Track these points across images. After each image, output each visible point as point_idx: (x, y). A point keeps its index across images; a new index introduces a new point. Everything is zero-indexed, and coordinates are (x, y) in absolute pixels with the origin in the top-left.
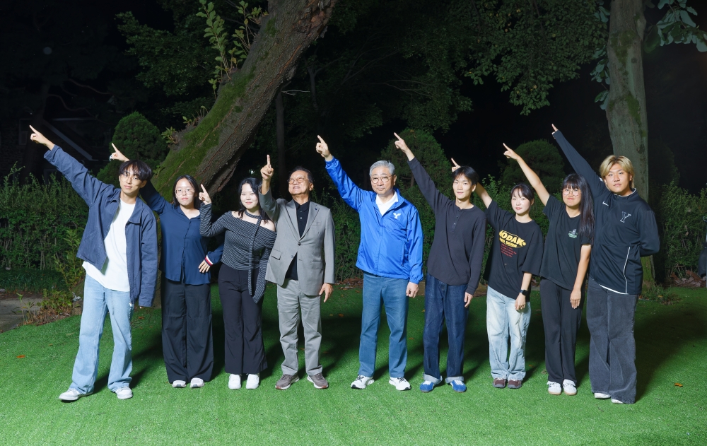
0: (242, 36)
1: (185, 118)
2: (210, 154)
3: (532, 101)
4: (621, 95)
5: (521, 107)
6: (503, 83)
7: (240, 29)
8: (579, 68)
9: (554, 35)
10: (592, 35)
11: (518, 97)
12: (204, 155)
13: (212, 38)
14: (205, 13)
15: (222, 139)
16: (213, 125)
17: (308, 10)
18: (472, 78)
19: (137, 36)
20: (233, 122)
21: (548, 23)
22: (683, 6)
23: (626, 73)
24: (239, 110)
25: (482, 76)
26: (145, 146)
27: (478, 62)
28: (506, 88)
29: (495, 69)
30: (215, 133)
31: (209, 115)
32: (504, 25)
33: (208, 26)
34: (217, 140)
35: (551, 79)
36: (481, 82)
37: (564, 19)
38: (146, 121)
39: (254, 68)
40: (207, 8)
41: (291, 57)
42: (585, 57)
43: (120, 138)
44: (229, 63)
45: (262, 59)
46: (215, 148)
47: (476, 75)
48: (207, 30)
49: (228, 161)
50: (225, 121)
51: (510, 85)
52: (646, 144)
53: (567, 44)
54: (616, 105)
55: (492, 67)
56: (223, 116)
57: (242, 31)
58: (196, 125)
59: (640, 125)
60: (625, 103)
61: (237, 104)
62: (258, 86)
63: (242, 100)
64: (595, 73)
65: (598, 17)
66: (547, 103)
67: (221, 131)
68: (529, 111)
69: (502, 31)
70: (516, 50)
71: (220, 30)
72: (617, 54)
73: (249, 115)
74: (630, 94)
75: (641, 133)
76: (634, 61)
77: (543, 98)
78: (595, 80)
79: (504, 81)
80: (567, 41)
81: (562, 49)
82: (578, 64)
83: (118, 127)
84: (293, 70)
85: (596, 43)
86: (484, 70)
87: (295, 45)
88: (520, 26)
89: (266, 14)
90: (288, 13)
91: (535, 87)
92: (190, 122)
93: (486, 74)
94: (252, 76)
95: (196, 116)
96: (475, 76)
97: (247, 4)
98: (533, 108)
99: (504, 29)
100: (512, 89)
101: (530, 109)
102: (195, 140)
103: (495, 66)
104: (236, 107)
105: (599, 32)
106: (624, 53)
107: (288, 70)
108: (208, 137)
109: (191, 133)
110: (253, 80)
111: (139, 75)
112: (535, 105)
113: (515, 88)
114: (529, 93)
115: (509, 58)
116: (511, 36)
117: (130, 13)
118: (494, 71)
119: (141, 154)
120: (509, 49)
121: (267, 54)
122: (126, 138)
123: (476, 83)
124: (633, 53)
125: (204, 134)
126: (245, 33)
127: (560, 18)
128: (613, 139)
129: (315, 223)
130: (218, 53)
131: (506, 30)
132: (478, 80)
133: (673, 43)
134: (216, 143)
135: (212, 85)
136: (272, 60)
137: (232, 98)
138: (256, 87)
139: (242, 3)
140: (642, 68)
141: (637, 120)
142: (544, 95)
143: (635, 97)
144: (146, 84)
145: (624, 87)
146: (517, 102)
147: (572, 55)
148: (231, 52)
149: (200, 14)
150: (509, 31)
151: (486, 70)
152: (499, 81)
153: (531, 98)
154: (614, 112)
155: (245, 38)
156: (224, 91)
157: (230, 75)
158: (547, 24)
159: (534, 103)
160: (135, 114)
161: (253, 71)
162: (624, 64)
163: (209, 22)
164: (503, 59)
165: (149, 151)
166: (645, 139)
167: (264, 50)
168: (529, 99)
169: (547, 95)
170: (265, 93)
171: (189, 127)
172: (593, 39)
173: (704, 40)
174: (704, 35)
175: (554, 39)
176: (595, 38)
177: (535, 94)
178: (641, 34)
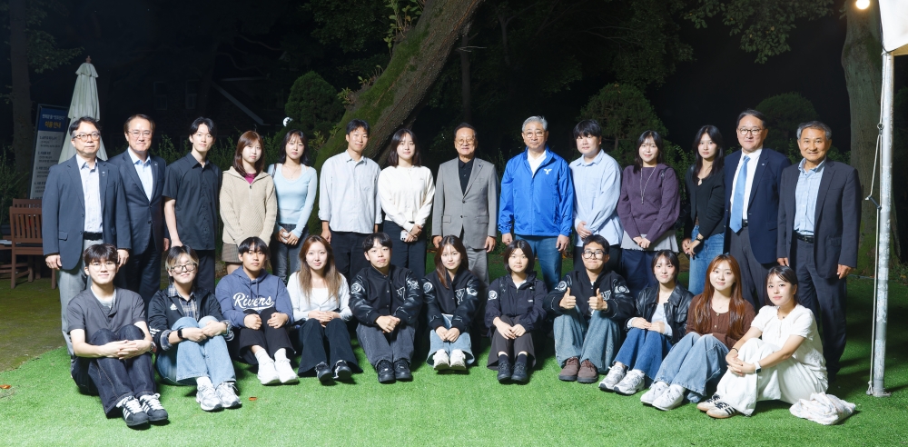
1: (360, 78)
2: (385, 114)
3: (769, 46)
4: (859, 37)
5: (754, 54)
6: (732, 25)
11: (751, 42)
12: (380, 115)
15: (397, 98)
16: (388, 85)
18: (693, 20)
20: (407, 81)
24: (413, 68)
25: (706, 18)
26: (322, 107)
28: (736, 31)
29: (723, 9)
30: (390, 92)
31: (385, 74)
34: (392, 99)
35: (792, 19)
36: (705, 26)
38: (322, 80)
39: (428, 26)
41: (465, 13)
43: (295, 99)
44: (403, 21)
45: (436, 16)
46: (390, 108)
47: (698, 17)
49: (404, 121)
50: (400, 80)
51: (741, 27)
54: (852, 51)
55: (720, 6)
56: (398, 75)
58: (371, 84)
60: (864, 47)
61: (412, 63)
62: (433, 44)
63: (416, 58)
66: (787, 47)
67: (396, 91)
68: (766, 59)
73: (424, 74)
77: (782, 41)
79: (733, 22)
83: (293, 88)
84: (468, 26)
86: (708, 10)
91: (773, 29)
92: (365, 82)
93: (710, 15)
94: (426, 34)
95: (371, 76)
96: (696, 19)
98: (770, 54)
100: (743, 32)
101: (766, 56)
102: (370, 100)
103: (723, 5)
104: (411, 66)
107: (463, 26)
108: (383, 97)
109: (367, 93)
110: (427, 38)
111: (315, 31)
112: (773, 51)
113: (747, 31)
114: (764, 36)
118: (721, 12)
119: (318, 116)
121: (441, 10)
122: (302, 100)
123: (698, 27)
125: (379, 94)
128: (850, 89)
129: (477, 180)
130: (391, 11)
132: (700, 23)
134: (391, 103)
135: (387, 43)
136: (446, 17)
137: (406, 57)
138: (430, 45)
142: (783, 37)
143: (877, 39)
144: (321, 41)
145: (863, 27)
146: (749, 48)
148: (404, 10)
151: (711, 11)
152: (727, 23)
153: (768, 43)
156: (398, 50)
157: (405, 33)
159: (771, 49)
160: (311, 74)
161: (427, 29)
165: (325, 112)
167: (438, 7)
168: (765, 43)
169: (786, 38)
170: (440, 50)
171: (365, 87)
177: (773, 37)
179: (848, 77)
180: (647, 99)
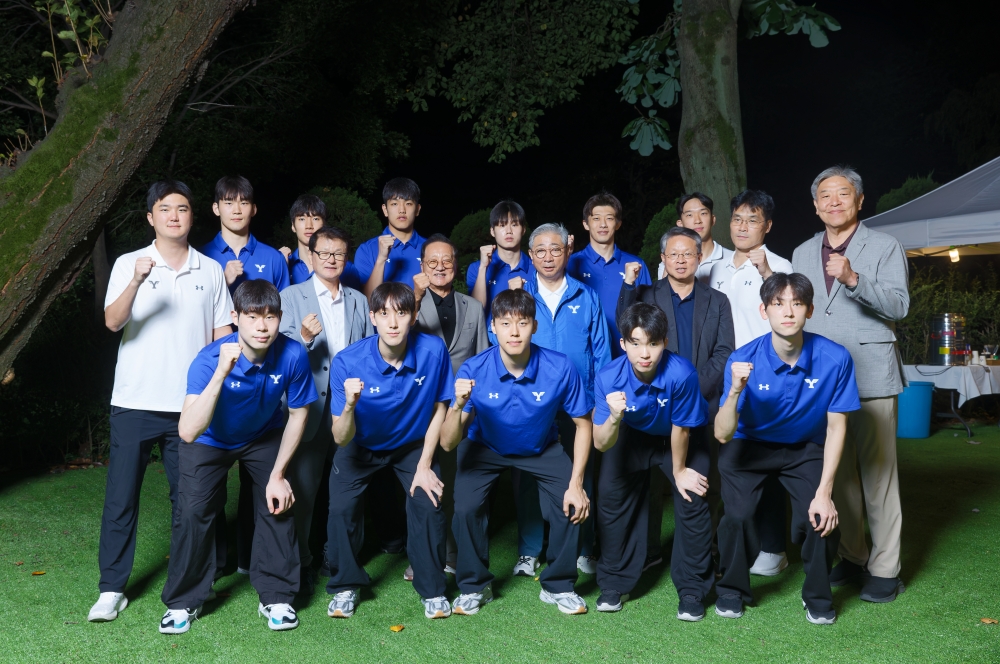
2: (54, 220)
3: (509, 139)
4: (706, 118)
5: (491, 149)
6: (463, 108)
8: (581, 82)
9: (544, 27)
10: (610, 26)
11: (487, 132)
12: (44, 222)
15: (79, 190)
16: (58, 163)
18: (410, 99)
20: (99, 158)
21: (536, 4)
23: (713, 82)
24: (110, 135)
25: (426, 97)
27: (420, 72)
28: (466, 116)
29: (444, 85)
30: (65, 179)
31: (43, 146)
32: (455, 10)
34: (69, 192)
35: (542, 101)
36: (425, 108)
39: (135, 58)
41: (204, 39)
42: (592, 64)
44: (84, 45)
45: (151, 40)
46: (67, 209)
47: (416, 95)
49: (90, 235)
50: (85, 157)
51: (473, 111)
53: (564, 42)
54: (698, 136)
55: (441, 80)
56: (79, 147)
58: (14, 163)
59: (736, 166)
60: (714, 132)
61: (107, 125)
62: (147, 92)
63: (116, 116)
64: (624, 89)
66: (536, 141)
67: (77, 176)
68: (503, 156)
69: (453, 19)
70: (479, 53)
72: (698, 51)
73: (130, 147)
74: (720, 117)
75: (738, 179)
76: (725, 61)
77: (529, 133)
79: (464, 104)
80: (565, 37)
81: (555, 51)
82: (580, 77)
84: (206, 65)
85: (617, 39)
86: (429, 86)
87: (212, 15)
88: (485, 10)
91: (514, 115)
93: (432, 92)
94: (132, 72)
95: (13, 150)
96: (415, 97)
98: (510, 149)
99: (456, 16)
100: (476, 118)
101: (505, 152)
102: (22, 194)
103: (444, 79)
104: (105, 131)
105: (621, 21)
106: (710, 49)
107: (200, 64)
108: (51, 187)
110: (135, 80)
112: (513, 145)
113: (482, 117)
114: (504, 125)
115: (466, 65)
116: (472, 27)
118: (441, 89)
120: (466, 51)
121: (160, 30)
123: (416, 109)
124: (724, 47)
125: (41, 182)
130: (61, 23)
131: (460, 18)
132: (420, 103)
133: (766, 34)
134: (68, 199)
135: (35, 89)
136: (171, 43)
137: (95, 113)
138: (143, 92)
140: (736, 74)
141: (732, 158)
142: (530, 128)
143: (728, 121)
145: (711, 106)
146: (485, 142)
147: (570, 62)
148: (89, 23)
150: (464, 19)
151: (433, 86)
152: (457, 104)
154: (695, 147)
156: (77, 99)
157: (90, 68)
158: (531, 8)
159: (510, 144)
161: (133, 63)
162: (710, 67)
164: (457, 68)
167: (154, 23)
168: (504, 136)
169: (535, 128)
170: (159, 104)
172: (609, 33)
173: (824, 28)
174: (826, 20)
175: (544, 33)
176: (614, 32)
177: (514, 126)
178: (735, 16)
179: (690, 174)
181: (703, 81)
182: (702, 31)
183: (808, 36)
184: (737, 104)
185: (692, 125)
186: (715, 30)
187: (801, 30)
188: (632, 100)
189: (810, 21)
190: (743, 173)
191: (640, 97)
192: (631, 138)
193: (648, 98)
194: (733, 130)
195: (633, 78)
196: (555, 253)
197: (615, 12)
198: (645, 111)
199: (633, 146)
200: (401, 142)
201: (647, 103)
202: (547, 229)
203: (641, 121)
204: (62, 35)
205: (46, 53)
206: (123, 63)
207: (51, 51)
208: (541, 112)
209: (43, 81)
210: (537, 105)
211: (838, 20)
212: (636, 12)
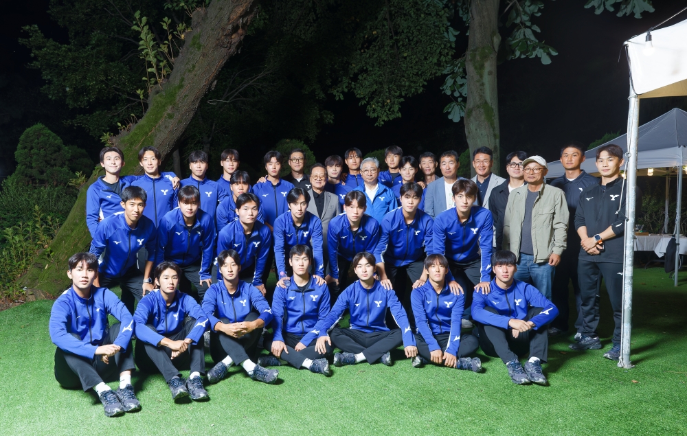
0: (166, 50)
1: (119, 124)
3: (385, 114)
4: (479, 103)
5: (376, 119)
6: (362, 98)
7: (165, 44)
8: (425, 83)
9: (405, 55)
10: (440, 53)
11: (374, 110)
13: (145, 51)
14: (139, 26)
15: (157, 143)
16: (147, 130)
17: (230, 27)
18: (334, 94)
19: (45, 49)
20: (166, 127)
21: (401, 43)
22: (528, 24)
23: (483, 84)
24: (170, 116)
25: (343, 92)
27: (340, 79)
28: (364, 102)
29: (353, 86)
30: (150, 137)
31: (141, 122)
32: (360, 46)
33: (141, 39)
34: (152, 143)
35: (403, 94)
37: (415, 39)
38: (49, 131)
39: (182, 80)
40: (141, 22)
41: (214, 70)
42: (431, 73)
43: (25, 148)
44: (159, 74)
45: (190, 71)
47: (338, 92)
48: (141, 43)
50: (159, 127)
51: (367, 99)
52: (498, 145)
53: (416, 62)
54: (474, 113)
55: (351, 84)
56: (157, 122)
57: (166, 45)
58: (129, 130)
59: (494, 128)
60: (482, 110)
61: (169, 112)
62: (188, 96)
63: (173, 107)
64: (445, 87)
65: (447, 36)
66: (399, 115)
67: (156, 136)
68: (383, 123)
69: (359, 51)
70: (371, 69)
71: (152, 43)
72: (476, 68)
73: (180, 122)
74: (486, 103)
75: (495, 135)
76: (490, 73)
77: (396, 110)
78: (445, 93)
79: (362, 96)
80: (417, 60)
81: (412, 67)
82: (425, 80)
84: (216, 82)
85: (444, 60)
86: (344, 87)
87: (218, 58)
88: (375, 46)
89: (189, 30)
90: (212, 30)
91: (389, 101)
92: (124, 128)
93: (346, 90)
94: (181, 86)
95: (129, 123)
97: (170, 20)
98: (386, 119)
99: (360, 50)
100: (368, 103)
101: (383, 121)
102: (132, 144)
103: (353, 83)
104: (168, 114)
105: (446, 51)
106: (482, 67)
107: (212, 82)
108: (144, 141)
109: (127, 138)
110: (182, 90)
112: (388, 117)
113: (372, 103)
114: (383, 106)
115: (365, 76)
116: (368, 56)
117: (36, 26)
118: (352, 88)
120: (365, 68)
121: (194, 67)
122: (32, 148)
123: (337, 99)
124: (490, 66)
125: (140, 138)
126: (169, 47)
127: (411, 38)
128: (469, 141)
131: (362, 51)
132: (339, 96)
133: (519, 57)
135: (139, 95)
136: (198, 72)
137: (164, 106)
138: (186, 96)
139: (166, 19)
140: (496, 79)
141: (492, 124)
142: (396, 108)
143: (490, 105)
145: (481, 96)
146: (373, 115)
147: (420, 73)
148: (161, 64)
149: (135, 27)
150: (365, 52)
151: (346, 87)
152: (358, 96)
153: (385, 111)
154: (472, 118)
155: (169, 52)
156: (154, 100)
157: (162, 85)
158: (399, 45)
159: (387, 116)
160: (39, 126)
161: (181, 82)
162: (481, 76)
163: (142, 36)
164: (360, 77)
166: (498, 140)
167: (191, 63)
168: (383, 112)
169: (399, 108)
170: (194, 101)
171: (123, 132)
172: (440, 57)
173: (549, 54)
174: (550, 49)
175: (405, 58)
176: (442, 57)
177: (388, 107)
178: (497, 49)
179: (469, 133)
180: (311, 150)
181: (478, 84)
182: (478, 58)
183: (540, 58)
184: (496, 95)
185: (471, 107)
186: (485, 57)
187: (537, 55)
188: (449, 93)
189: (542, 50)
190: (497, 132)
191: (453, 91)
192: (449, 113)
193: (457, 92)
194: (493, 109)
195: (449, 81)
196: (373, 172)
197: (443, 46)
198: (456, 99)
199: (450, 117)
200: (329, 116)
201: (456, 94)
202: (369, 160)
203: (454, 104)
204: (150, 70)
205: (144, 78)
206: (177, 82)
207: (146, 77)
208: (402, 100)
209: (143, 91)
210: (400, 96)
211: (556, 49)
212: (453, 46)
